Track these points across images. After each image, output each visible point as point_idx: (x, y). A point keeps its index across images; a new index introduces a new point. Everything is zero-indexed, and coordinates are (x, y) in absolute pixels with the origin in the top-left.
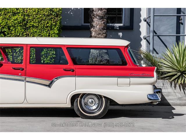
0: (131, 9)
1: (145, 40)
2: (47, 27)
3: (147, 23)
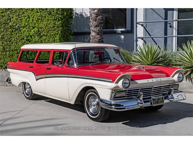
0: (131, 9)
1: (143, 40)
2: (53, 35)
3: (144, 27)
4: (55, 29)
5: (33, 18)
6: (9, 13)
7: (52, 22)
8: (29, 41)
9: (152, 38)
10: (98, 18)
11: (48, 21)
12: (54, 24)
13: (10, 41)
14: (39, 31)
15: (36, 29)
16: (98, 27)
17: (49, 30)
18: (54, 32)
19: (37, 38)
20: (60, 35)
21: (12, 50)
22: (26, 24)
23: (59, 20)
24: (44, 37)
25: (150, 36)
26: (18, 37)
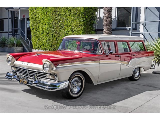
1: (143, 35)
3: (144, 26)
4: (80, 27)
5: (70, 20)
6: (59, 17)
7: (79, 23)
8: (68, 34)
9: (149, 33)
10: (108, 20)
11: (77, 22)
12: (80, 24)
13: (59, 34)
14: (72, 28)
15: (70, 27)
16: (108, 25)
17: (77, 28)
18: (80, 29)
19: (71, 32)
20: (83, 30)
21: (60, 40)
22: (66, 24)
23: (82, 21)
24: (74, 32)
25: (148, 32)
26: (63, 32)
